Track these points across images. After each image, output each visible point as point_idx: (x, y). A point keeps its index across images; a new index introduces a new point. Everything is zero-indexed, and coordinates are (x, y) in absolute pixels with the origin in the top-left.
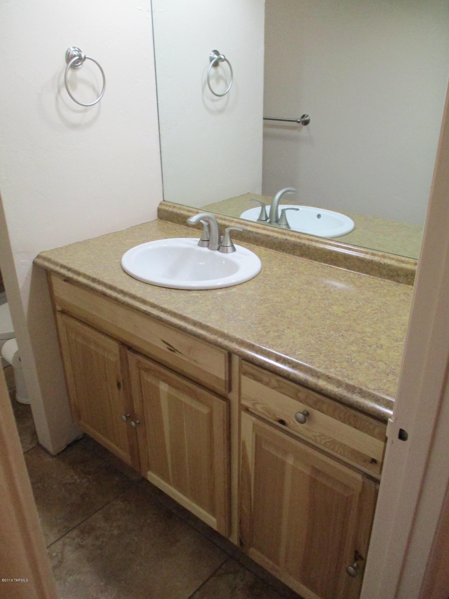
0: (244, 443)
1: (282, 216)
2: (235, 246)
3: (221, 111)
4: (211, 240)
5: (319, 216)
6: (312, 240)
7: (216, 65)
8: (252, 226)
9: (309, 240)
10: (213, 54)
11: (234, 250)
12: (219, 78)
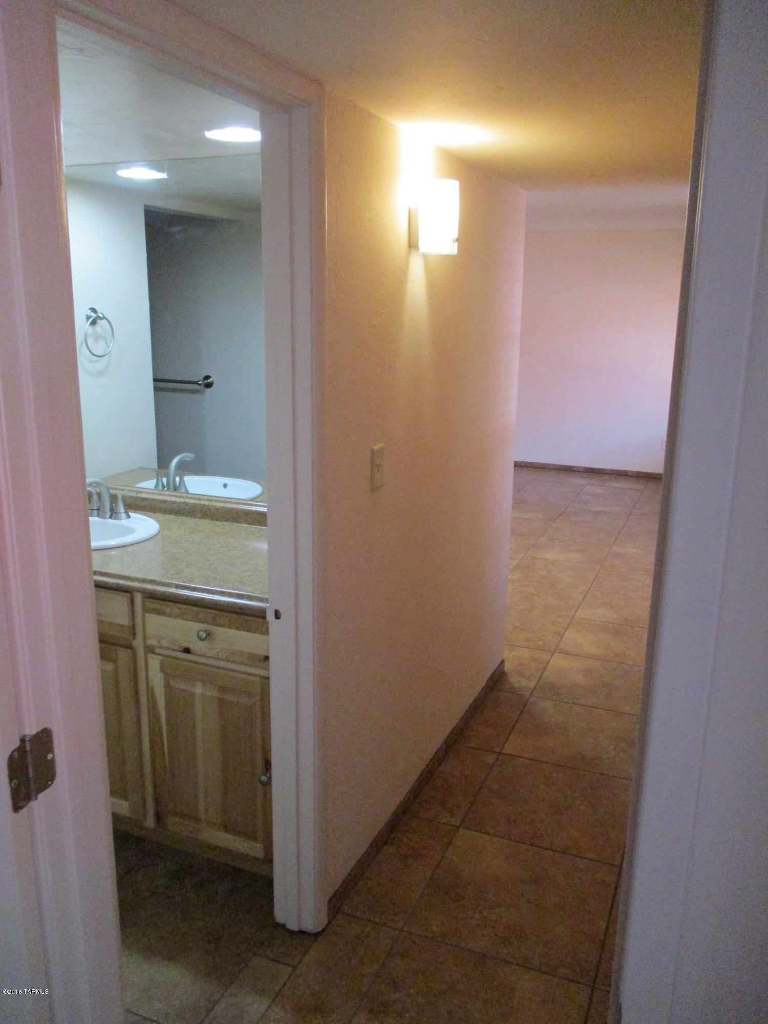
0: (152, 689)
1: (180, 482)
2: (130, 514)
3: (101, 373)
4: (101, 510)
5: (225, 486)
6: (211, 500)
7: (94, 323)
8: (147, 493)
9: (208, 500)
10: (90, 311)
11: (129, 517)
12: (97, 338)
